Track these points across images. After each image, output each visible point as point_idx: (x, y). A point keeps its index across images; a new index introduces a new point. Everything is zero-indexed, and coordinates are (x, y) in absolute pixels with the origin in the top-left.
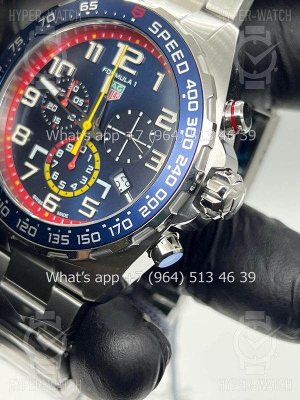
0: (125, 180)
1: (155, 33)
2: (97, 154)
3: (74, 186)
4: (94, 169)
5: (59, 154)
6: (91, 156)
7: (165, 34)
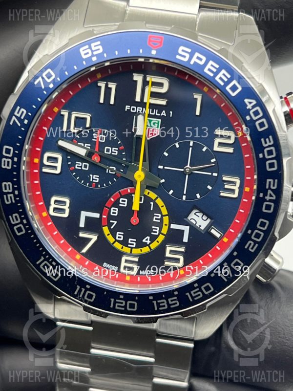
0: (200, 215)
1: (186, 60)
2: (159, 199)
3: (147, 240)
4: (162, 216)
5: (113, 213)
6: (152, 203)
7: (198, 58)
